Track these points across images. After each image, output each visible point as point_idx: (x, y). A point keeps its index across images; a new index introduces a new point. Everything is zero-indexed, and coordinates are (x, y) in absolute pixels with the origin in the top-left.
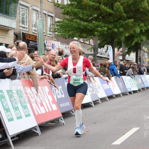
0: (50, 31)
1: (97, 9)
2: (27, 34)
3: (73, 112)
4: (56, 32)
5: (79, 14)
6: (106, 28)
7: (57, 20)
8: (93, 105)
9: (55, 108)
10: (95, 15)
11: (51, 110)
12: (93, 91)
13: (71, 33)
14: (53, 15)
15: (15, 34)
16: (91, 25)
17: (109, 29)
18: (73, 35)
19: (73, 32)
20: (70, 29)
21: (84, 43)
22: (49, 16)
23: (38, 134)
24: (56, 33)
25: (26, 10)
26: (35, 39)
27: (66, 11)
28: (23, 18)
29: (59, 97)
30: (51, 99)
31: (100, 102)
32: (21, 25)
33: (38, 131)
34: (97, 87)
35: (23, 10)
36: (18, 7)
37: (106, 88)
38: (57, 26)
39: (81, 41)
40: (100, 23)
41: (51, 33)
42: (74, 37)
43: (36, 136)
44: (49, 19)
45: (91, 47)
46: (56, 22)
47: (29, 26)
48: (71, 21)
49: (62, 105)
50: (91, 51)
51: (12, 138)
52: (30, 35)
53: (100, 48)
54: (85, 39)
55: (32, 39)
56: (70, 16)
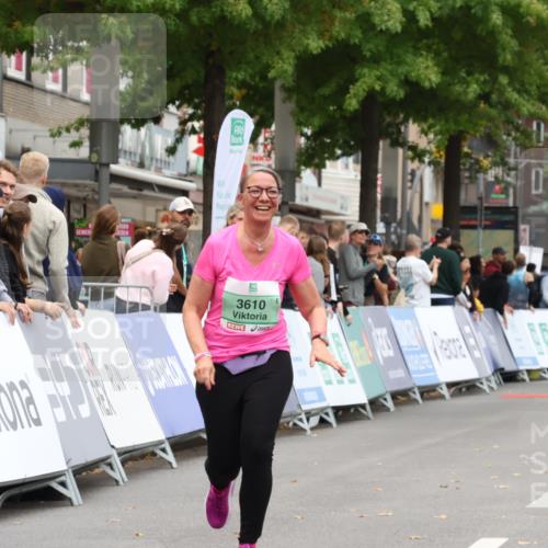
8: (72, 491)
12: (77, 398)
21: (28, 84)
31: (119, 472)
37: (161, 384)
53: (137, 126)
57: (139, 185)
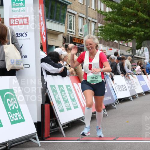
1: (135, 15)
2: (74, 37)
3: (114, 105)
4: (99, 35)
5: (119, 20)
6: (143, 33)
7: (100, 25)
8: (131, 99)
10: (133, 21)
12: (132, 87)
13: (112, 36)
14: (96, 21)
15: (63, 37)
16: (129, 29)
17: (145, 33)
18: (113, 38)
19: (114, 35)
20: (111, 33)
21: (123, 45)
22: (93, 22)
23: (85, 123)
24: (99, 37)
25: (73, 17)
26: (81, 42)
27: (108, 18)
28: (71, 24)
31: (137, 96)
32: (69, 30)
34: (135, 84)
35: (71, 17)
36: (67, 15)
37: (143, 85)
38: (100, 30)
39: (121, 44)
40: (138, 28)
42: (114, 40)
43: (83, 125)
44: (93, 24)
45: (129, 48)
46: (99, 27)
47: (75, 31)
48: (112, 26)
50: (129, 52)
51: (63, 126)
52: (76, 38)
53: (137, 50)
54: (124, 42)
55: (78, 41)
56: (112, 21)
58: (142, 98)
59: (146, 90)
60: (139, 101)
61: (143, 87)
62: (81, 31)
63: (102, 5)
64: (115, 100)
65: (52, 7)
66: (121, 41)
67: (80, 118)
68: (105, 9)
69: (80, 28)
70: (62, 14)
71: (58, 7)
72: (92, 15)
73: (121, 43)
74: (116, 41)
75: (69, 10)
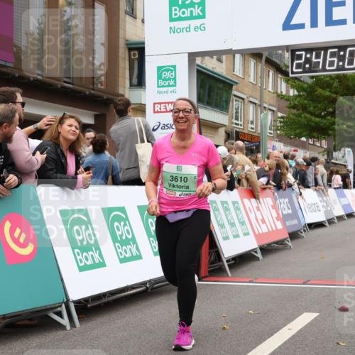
0: (270, 129)
3: (301, 232)
4: (279, 130)
5: (310, 107)
7: (280, 115)
8: (327, 224)
9: (280, 226)
11: (274, 228)
13: (298, 131)
14: (275, 109)
15: (226, 132)
16: (324, 121)
18: (300, 134)
19: (300, 130)
20: (297, 126)
21: (313, 145)
22: (270, 110)
23: (258, 258)
24: (278, 132)
25: (241, 102)
26: (251, 139)
27: (292, 104)
28: (237, 112)
29: (285, 212)
30: (275, 215)
31: (336, 221)
32: (235, 121)
33: (259, 255)
34: (332, 202)
41: (272, 132)
42: (301, 137)
44: (270, 113)
45: (323, 150)
46: (279, 118)
48: (299, 116)
49: (288, 223)
50: (323, 155)
51: (227, 261)
56: (298, 110)
57: (336, 164)
58: (343, 223)
59: (349, 212)
60: (338, 228)
61: (344, 207)
62: (252, 123)
63: (284, 85)
64: (303, 225)
65: (210, 88)
66: (311, 138)
67: (253, 250)
68: (288, 91)
69: (251, 119)
70: (224, 99)
71: (219, 88)
72: (269, 100)
73: (311, 142)
74: (303, 139)
75: (235, 92)
